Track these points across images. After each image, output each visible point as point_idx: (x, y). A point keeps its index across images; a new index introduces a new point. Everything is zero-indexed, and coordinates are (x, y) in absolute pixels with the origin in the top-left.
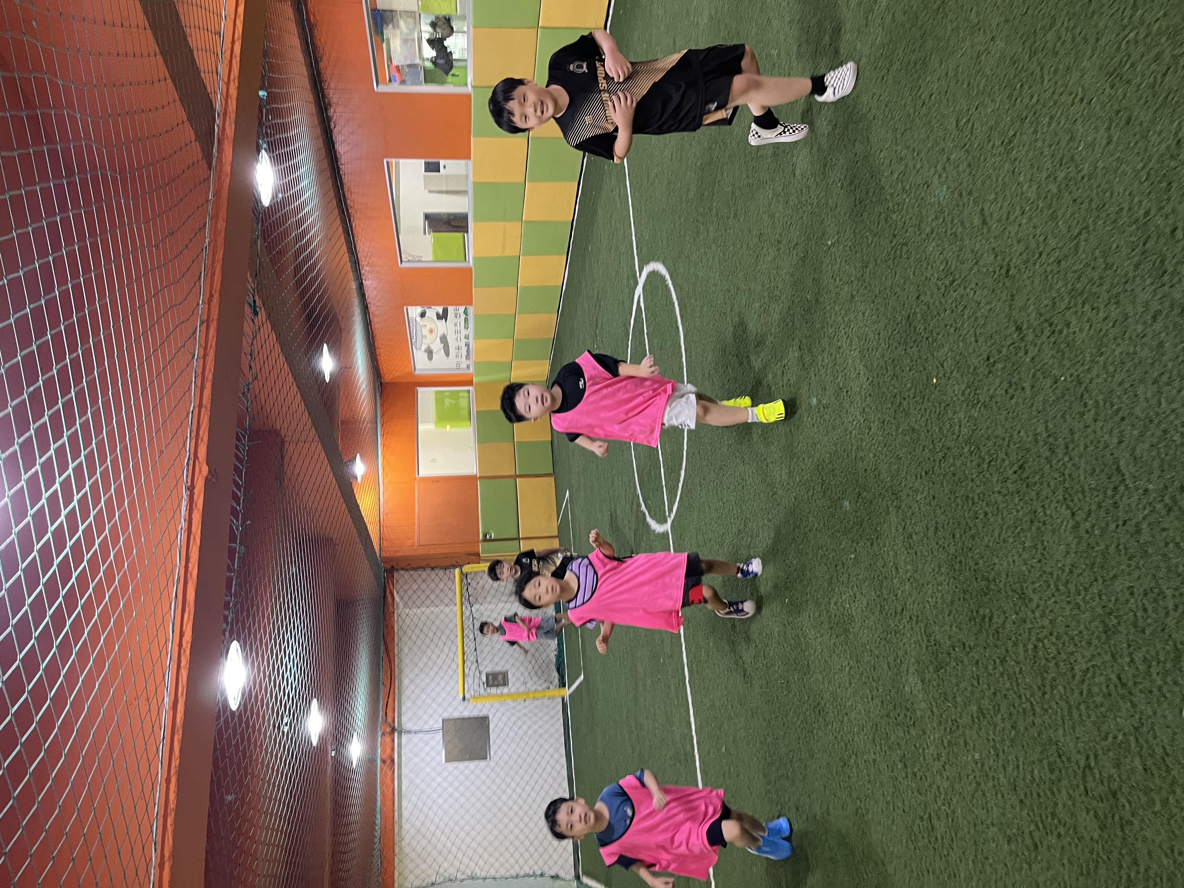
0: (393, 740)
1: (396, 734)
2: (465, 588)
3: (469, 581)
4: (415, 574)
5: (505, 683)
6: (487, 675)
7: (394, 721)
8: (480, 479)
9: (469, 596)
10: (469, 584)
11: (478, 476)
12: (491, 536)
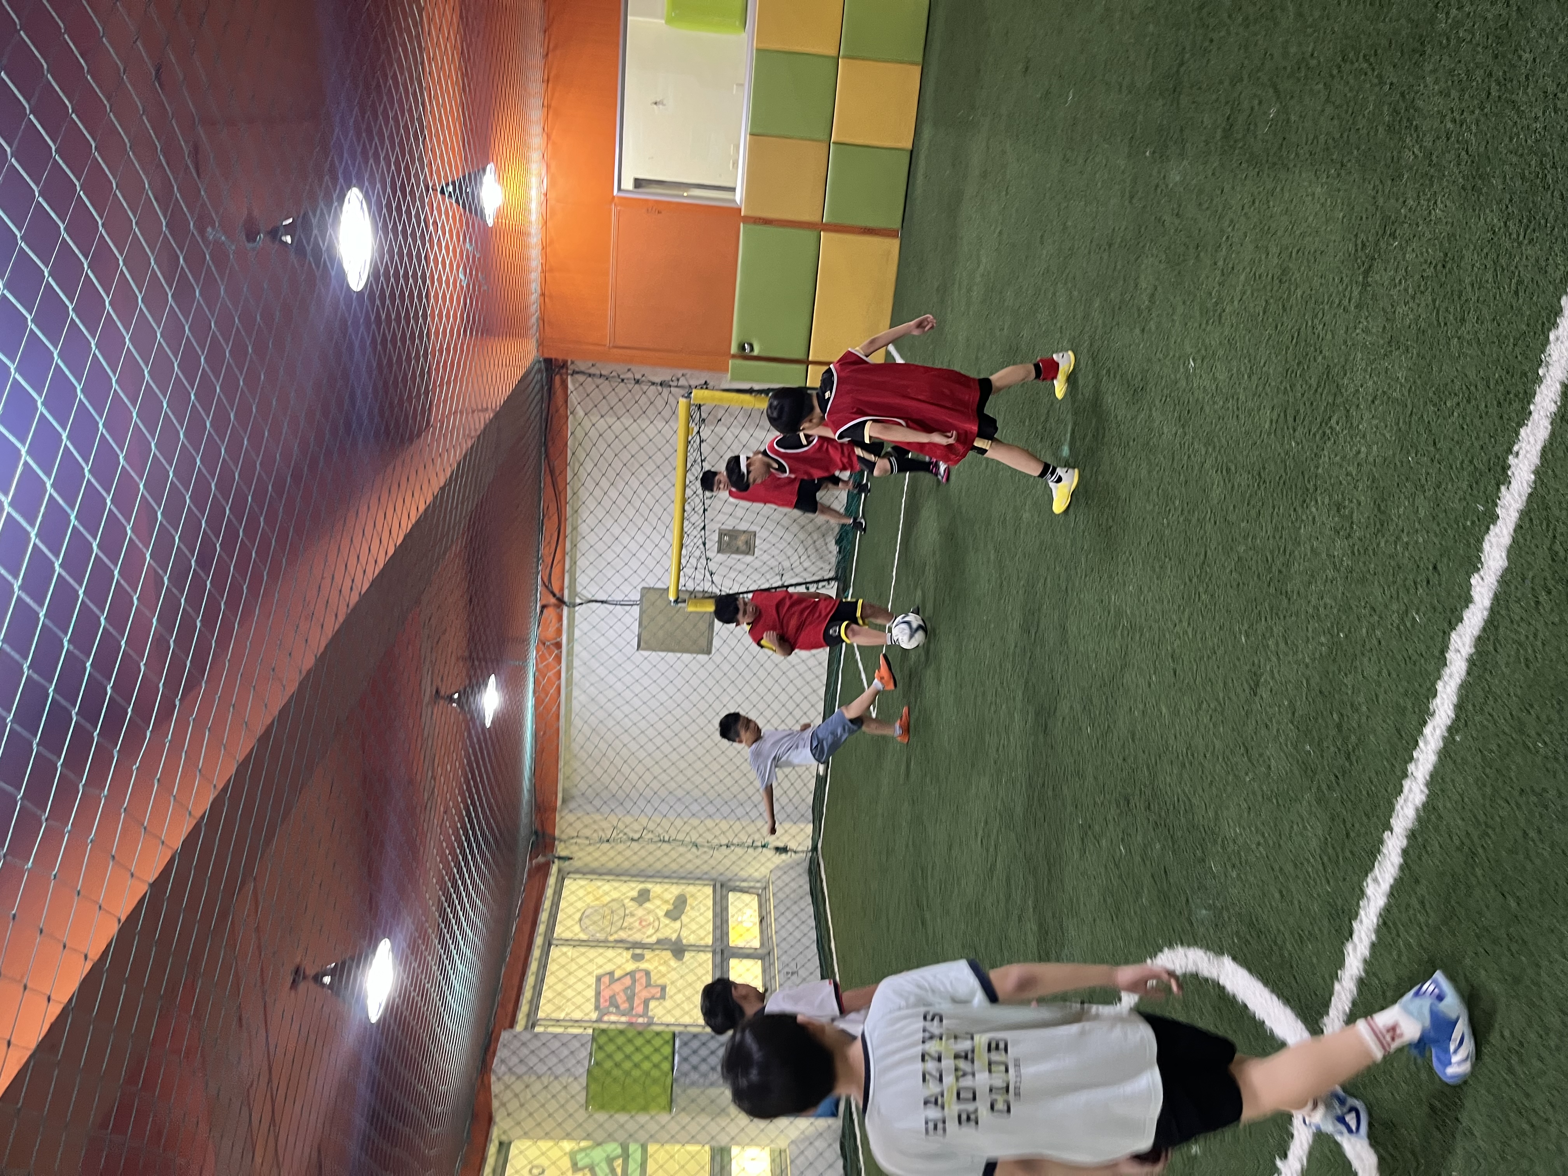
0: (560, 619)
1: (565, 610)
2: (696, 430)
3: (704, 416)
5: (749, 549)
6: (722, 534)
7: (562, 589)
8: (747, 220)
9: (701, 441)
10: (704, 420)
11: (743, 214)
12: (752, 349)
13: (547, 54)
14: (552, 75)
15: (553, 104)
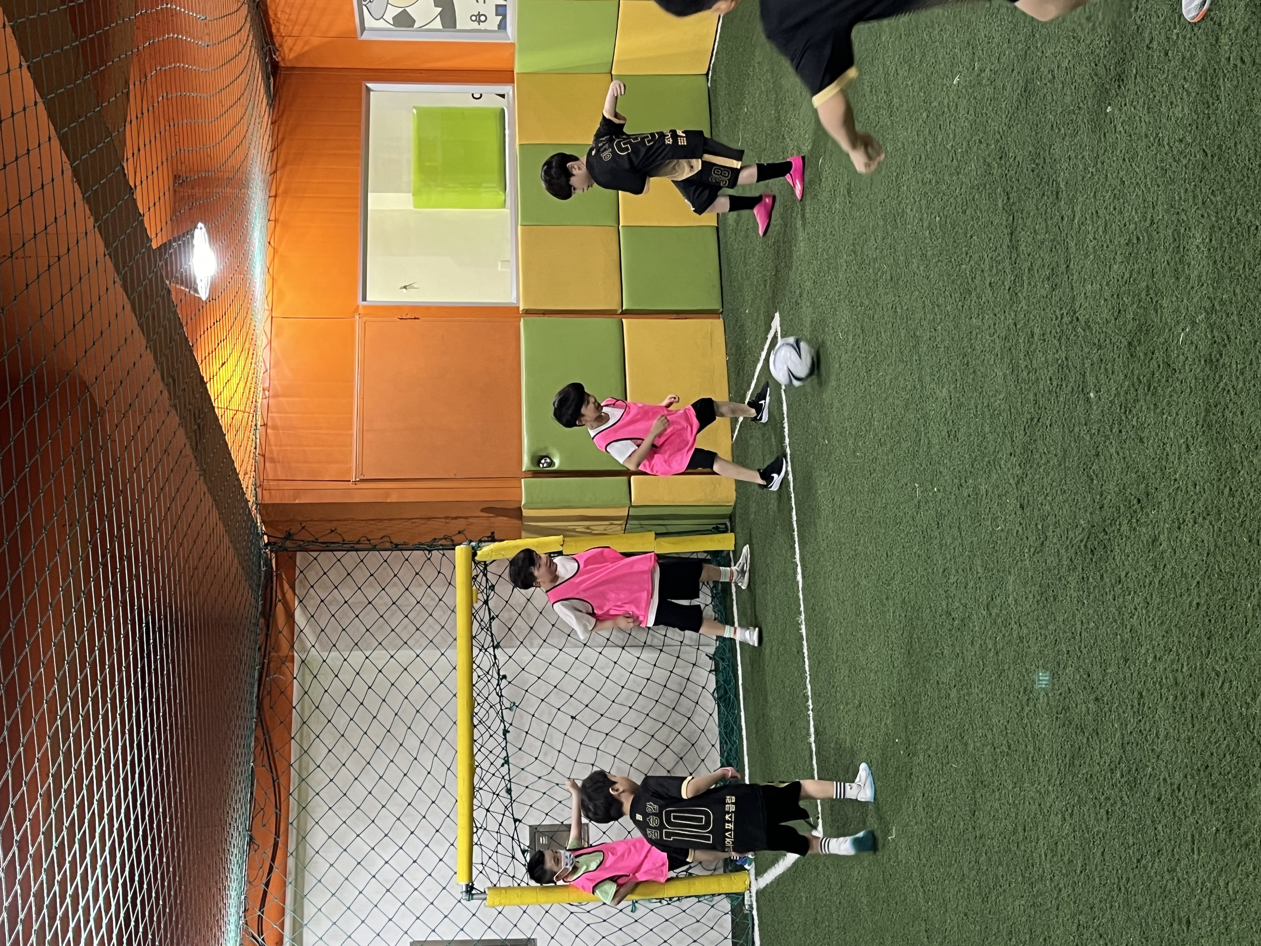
3: (493, 579)
4: (350, 558)
8: (527, 312)
9: (492, 619)
10: (492, 588)
11: (521, 309)
12: (552, 464)
13: (275, 172)
14: (280, 191)
15: (281, 218)
